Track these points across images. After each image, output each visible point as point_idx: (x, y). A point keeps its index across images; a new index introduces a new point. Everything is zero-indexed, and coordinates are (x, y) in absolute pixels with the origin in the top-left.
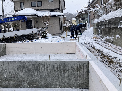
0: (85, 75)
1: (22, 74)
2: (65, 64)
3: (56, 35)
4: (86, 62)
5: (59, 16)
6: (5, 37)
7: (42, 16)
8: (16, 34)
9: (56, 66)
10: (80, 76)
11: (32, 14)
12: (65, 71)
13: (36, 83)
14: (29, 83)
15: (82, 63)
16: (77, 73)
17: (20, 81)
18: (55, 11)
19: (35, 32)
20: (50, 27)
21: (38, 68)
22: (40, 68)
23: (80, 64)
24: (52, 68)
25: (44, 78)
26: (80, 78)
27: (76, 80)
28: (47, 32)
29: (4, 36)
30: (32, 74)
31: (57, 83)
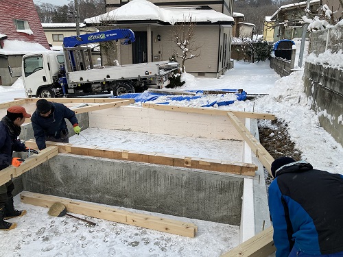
0: (235, 202)
1: (124, 184)
2: (199, 178)
3: (206, 74)
4: (238, 180)
5: (219, 23)
6: (85, 80)
7: (173, 24)
8: (108, 76)
9: (184, 179)
10: (226, 203)
11: (149, 18)
12: (199, 190)
13: (148, 203)
14: (135, 201)
15: (231, 180)
16: (220, 196)
17: (120, 196)
18: (210, 8)
19: (153, 74)
20: (192, 55)
21: (152, 178)
22: (154, 178)
23: (228, 181)
24: (176, 181)
25: (161, 197)
26: (226, 206)
27: (218, 209)
28: (183, 68)
29: (81, 79)
30: (142, 186)
31: (184, 208)
